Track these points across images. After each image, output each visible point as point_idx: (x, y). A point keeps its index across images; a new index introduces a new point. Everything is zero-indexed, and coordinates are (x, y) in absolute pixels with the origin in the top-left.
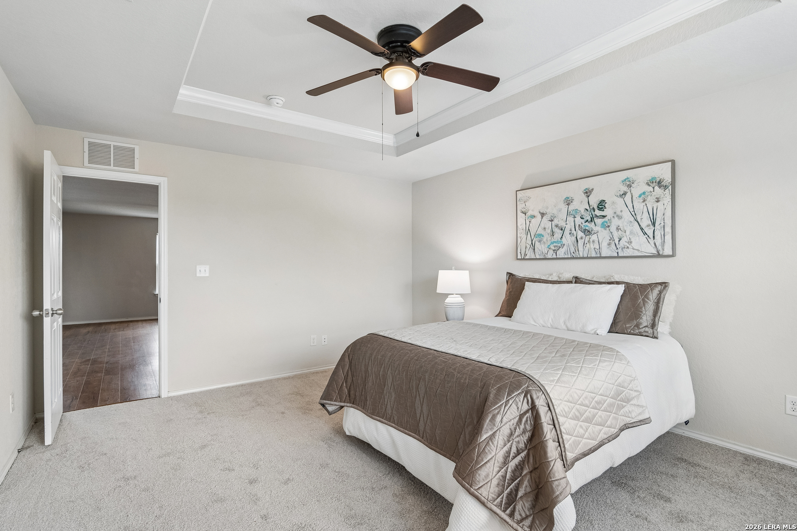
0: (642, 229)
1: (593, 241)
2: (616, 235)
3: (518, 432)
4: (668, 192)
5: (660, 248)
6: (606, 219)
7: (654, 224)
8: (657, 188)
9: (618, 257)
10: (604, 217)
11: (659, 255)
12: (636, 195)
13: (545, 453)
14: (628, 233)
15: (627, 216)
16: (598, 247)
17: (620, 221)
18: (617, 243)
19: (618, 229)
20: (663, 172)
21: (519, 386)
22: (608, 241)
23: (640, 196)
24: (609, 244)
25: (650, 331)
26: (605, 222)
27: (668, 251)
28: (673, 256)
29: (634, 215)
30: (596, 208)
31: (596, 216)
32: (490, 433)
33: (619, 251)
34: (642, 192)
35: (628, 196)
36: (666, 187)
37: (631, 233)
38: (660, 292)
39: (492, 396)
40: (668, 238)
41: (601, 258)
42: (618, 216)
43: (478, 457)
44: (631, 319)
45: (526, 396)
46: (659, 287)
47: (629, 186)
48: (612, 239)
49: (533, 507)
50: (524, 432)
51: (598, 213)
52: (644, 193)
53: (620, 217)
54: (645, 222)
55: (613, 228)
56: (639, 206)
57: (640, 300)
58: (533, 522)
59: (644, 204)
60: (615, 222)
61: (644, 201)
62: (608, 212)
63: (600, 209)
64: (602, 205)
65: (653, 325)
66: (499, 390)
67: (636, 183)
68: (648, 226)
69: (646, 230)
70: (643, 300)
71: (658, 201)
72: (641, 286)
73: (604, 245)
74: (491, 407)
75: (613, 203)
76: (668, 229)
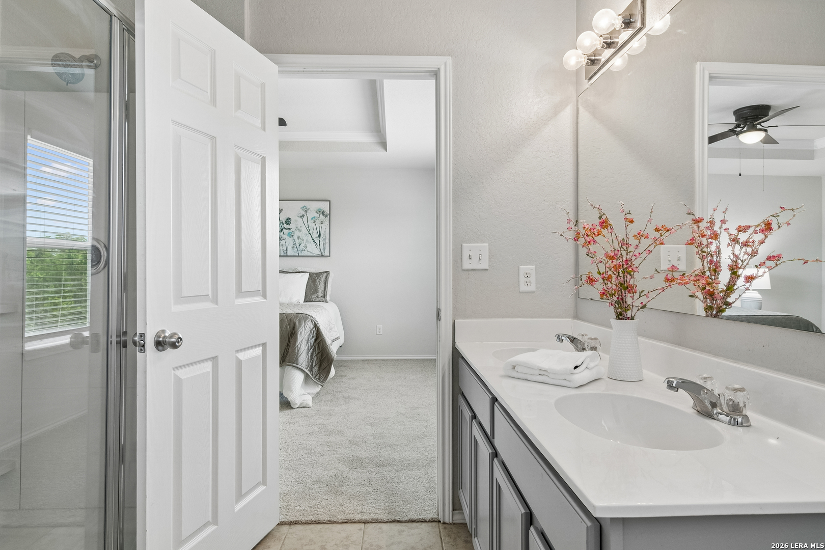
0: (313, 239)
1: (282, 245)
2: (297, 242)
3: (310, 337)
4: (327, 219)
5: (323, 251)
6: (291, 231)
7: (320, 237)
8: (321, 215)
9: (298, 256)
10: (290, 229)
11: (322, 256)
12: (310, 218)
13: (325, 342)
14: (305, 241)
15: (304, 230)
16: (285, 249)
17: (300, 233)
18: (298, 247)
19: (299, 238)
20: (325, 206)
21: (307, 318)
22: (292, 245)
23: (312, 219)
24: (293, 248)
25: (323, 299)
26: (290, 232)
27: (327, 253)
28: (329, 256)
29: (309, 230)
30: (284, 222)
31: (285, 228)
32: (301, 339)
33: (299, 252)
34: (313, 216)
35: (305, 218)
36: (326, 216)
37: (307, 241)
38: (326, 277)
39: (297, 324)
40: (327, 245)
41: (287, 256)
42: (298, 229)
43: (298, 352)
44: (313, 293)
45: (311, 321)
46: (325, 274)
47: (306, 212)
48: (295, 244)
49: (319, 369)
50: (313, 337)
51: (285, 225)
52: (314, 217)
53: (300, 231)
54: (315, 235)
55: (295, 237)
56: (311, 225)
57: (317, 282)
58: (319, 377)
59: (314, 224)
60: (297, 234)
61: (314, 222)
62: (292, 226)
63: (287, 224)
64: (288, 221)
65: (324, 296)
66: (300, 321)
67: (310, 210)
68: (317, 237)
69: (315, 240)
70: (319, 282)
71: (322, 224)
72: (316, 274)
73: (290, 248)
74: (299, 329)
75: (296, 221)
76: (327, 241)
